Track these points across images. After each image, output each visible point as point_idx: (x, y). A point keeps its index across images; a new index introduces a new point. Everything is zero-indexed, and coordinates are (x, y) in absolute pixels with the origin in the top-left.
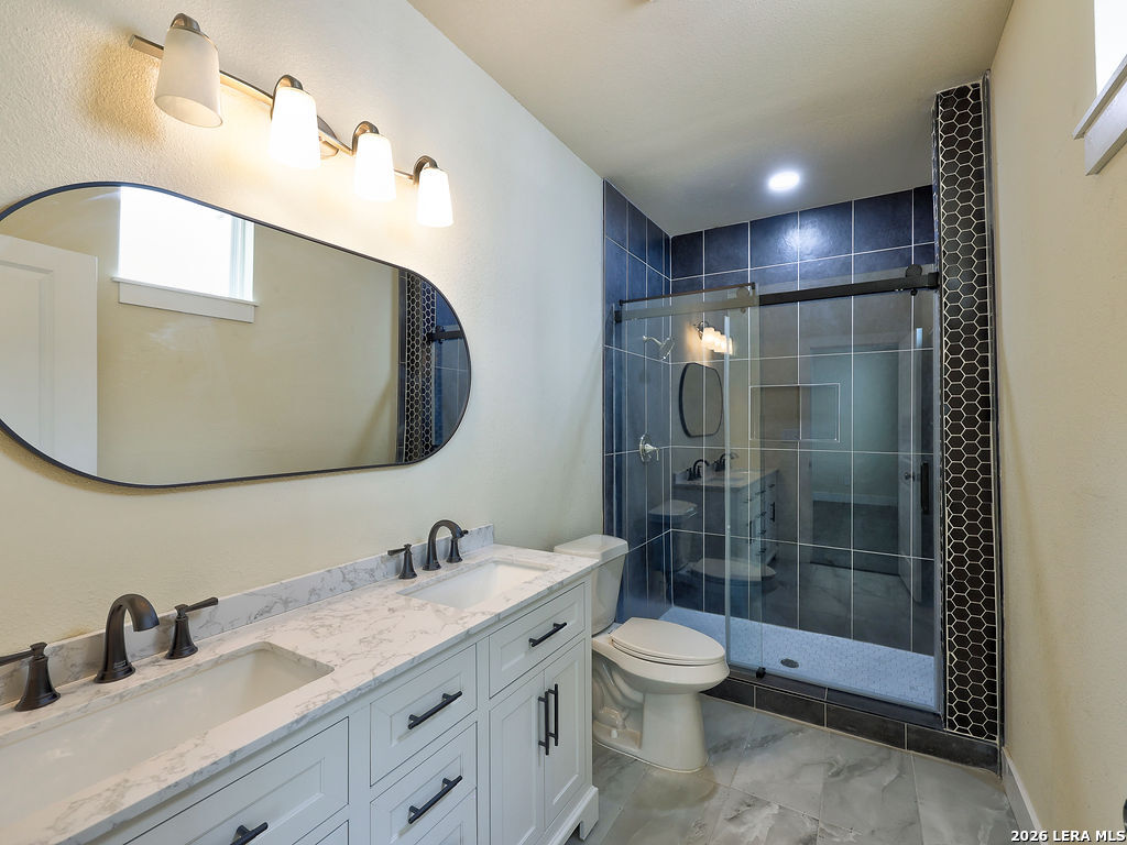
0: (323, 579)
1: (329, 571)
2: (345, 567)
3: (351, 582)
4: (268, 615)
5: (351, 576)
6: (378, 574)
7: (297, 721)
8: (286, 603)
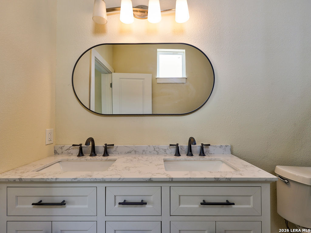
0: (147, 148)
1: (149, 146)
2: (155, 146)
3: (156, 151)
4: (130, 154)
5: (157, 150)
6: (168, 152)
7: (74, 179)
8: (135, 152)
